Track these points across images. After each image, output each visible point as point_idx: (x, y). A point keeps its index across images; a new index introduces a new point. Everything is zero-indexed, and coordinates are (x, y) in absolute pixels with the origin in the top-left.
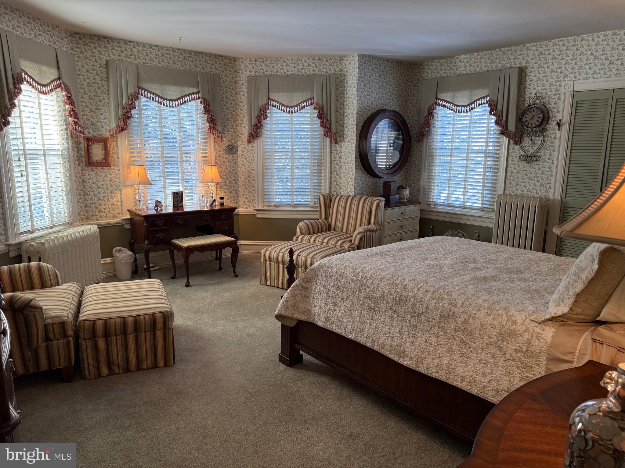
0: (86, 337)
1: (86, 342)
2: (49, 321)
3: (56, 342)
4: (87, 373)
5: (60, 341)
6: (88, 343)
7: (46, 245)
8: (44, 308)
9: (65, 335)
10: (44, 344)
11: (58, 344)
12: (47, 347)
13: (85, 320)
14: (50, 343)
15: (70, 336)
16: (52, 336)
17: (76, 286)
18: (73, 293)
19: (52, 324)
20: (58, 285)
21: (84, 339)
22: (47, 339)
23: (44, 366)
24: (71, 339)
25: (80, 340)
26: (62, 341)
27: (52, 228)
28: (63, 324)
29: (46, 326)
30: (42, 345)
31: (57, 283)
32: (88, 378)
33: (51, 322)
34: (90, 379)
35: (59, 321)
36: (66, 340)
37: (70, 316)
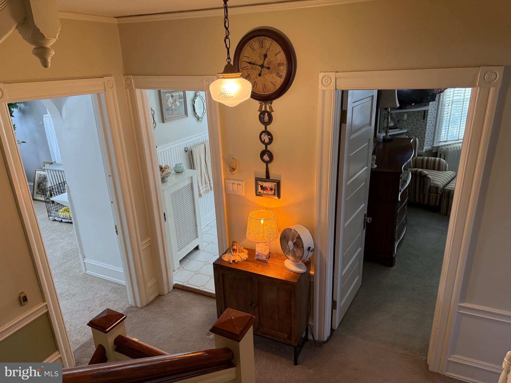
0: (445, 196)
1: (444, 198)
2: (432, 185)
3: (433, 194)
4: (442, 212)
5: (434, 194)
6: (445, 199)
7: (449, 150)
8: (431, 179)
9: (437, 193)
10: (428, 193)
11: (433, 195)
12: (429, 195)
13: (446, 189)
14: (430, 194)
15: (439, 194)
16: (432, 191)
17: (453, 173)
18: (449, 176)
19: (433, 187)
20: (446, 171)
21: (444, 197)
22: (430, 192)
23: (426, 202)
24: (439, 195)
25: (442, 197)
26: (435, 194)
27: (457, 140)
28: (437, 188)
29: (431, 186)
30: (427, 194)
31: (445, 170)
32: (442, 213)
33: (433, 186)
34: (442, 214)
35: (436, 186)
36: (436, 195)
37: (442, 186)
